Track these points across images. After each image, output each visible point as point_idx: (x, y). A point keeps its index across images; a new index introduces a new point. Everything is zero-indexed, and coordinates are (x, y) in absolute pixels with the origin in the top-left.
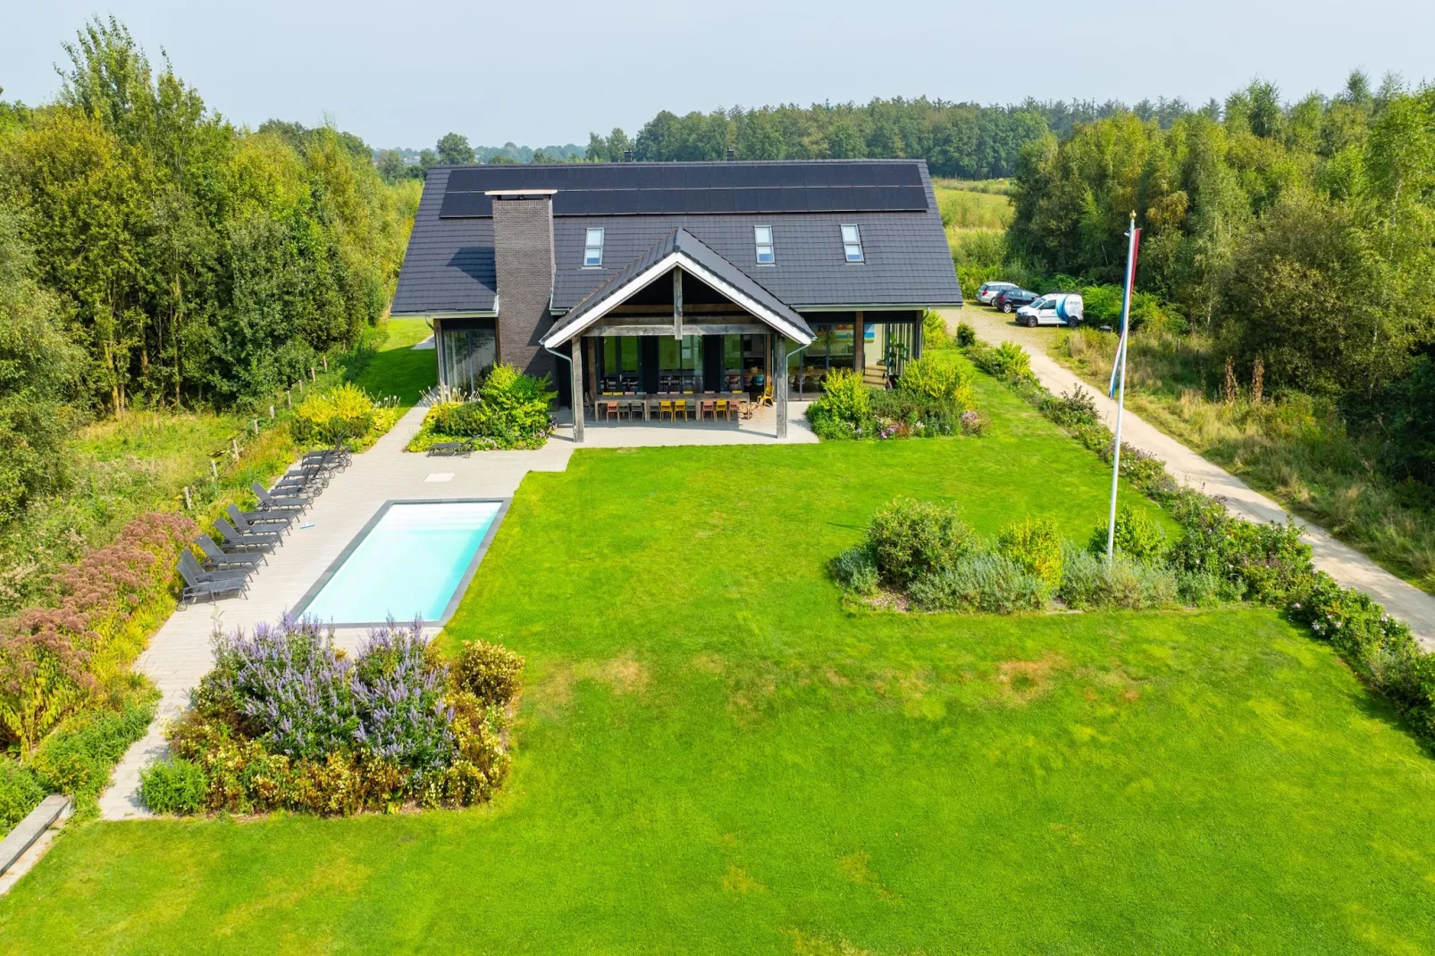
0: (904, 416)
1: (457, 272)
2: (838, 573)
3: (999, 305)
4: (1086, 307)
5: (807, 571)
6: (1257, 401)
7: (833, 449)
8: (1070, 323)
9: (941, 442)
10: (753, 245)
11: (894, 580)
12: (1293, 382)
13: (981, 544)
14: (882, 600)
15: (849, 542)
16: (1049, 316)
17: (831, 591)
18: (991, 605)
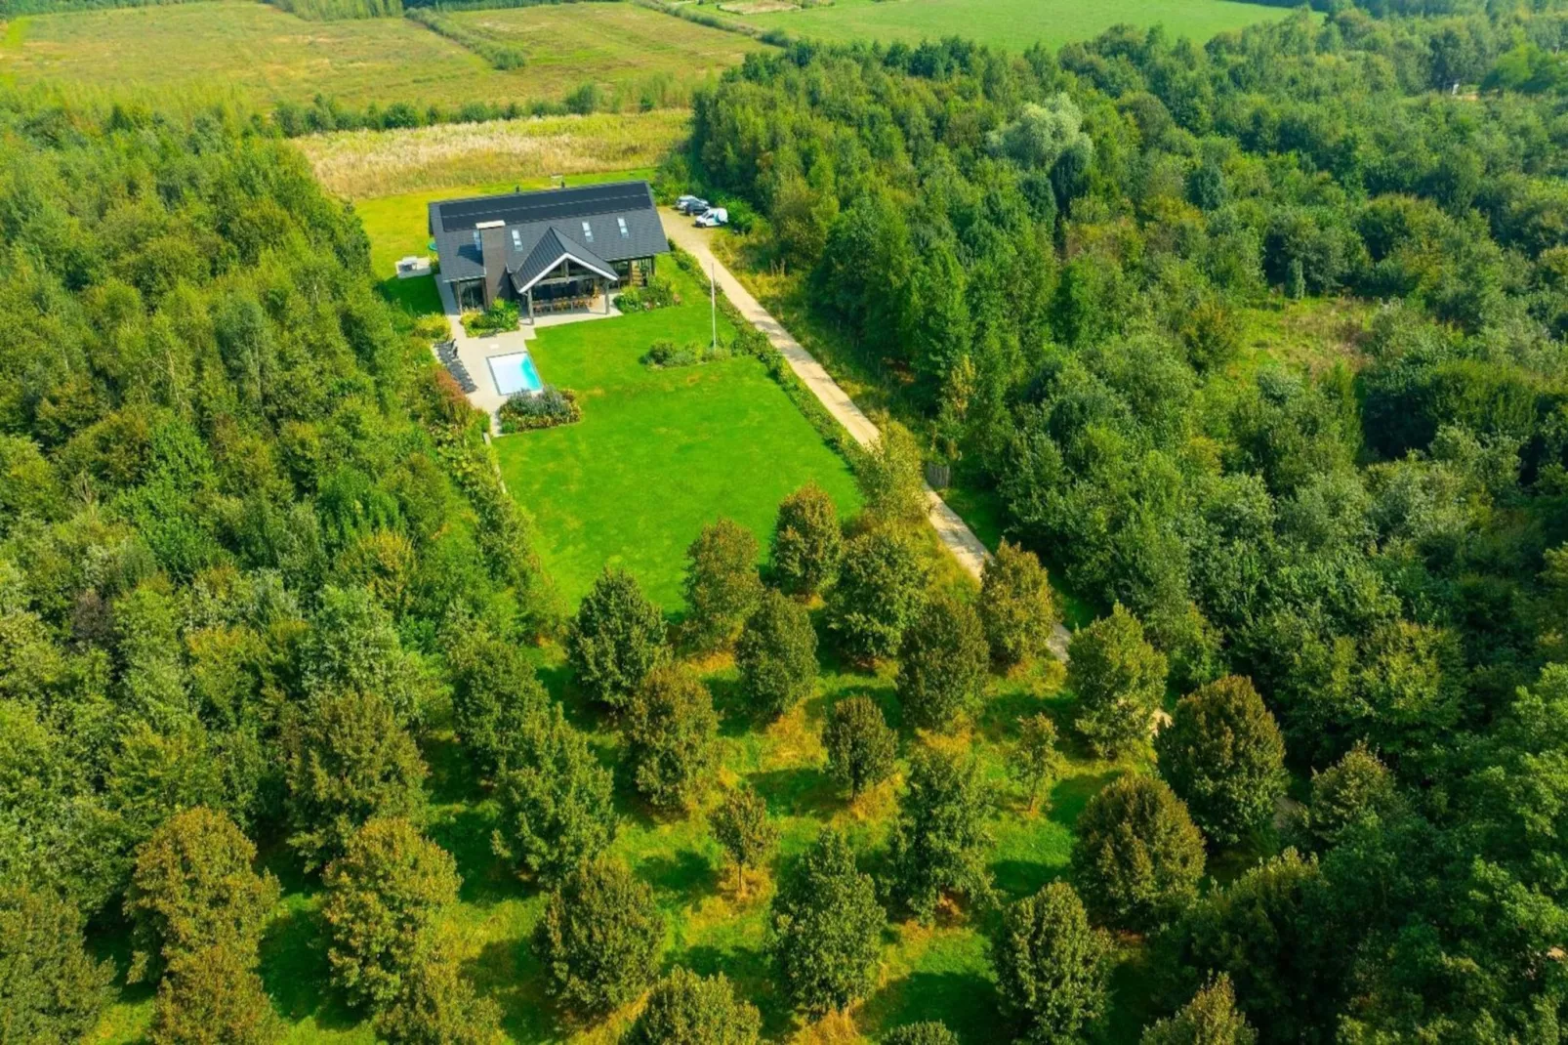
0: (652, 301)
1: (461, 258)
2: (643, 361)
3: (688, 211)
4: (729, 216)
5: (634, 362)
6: (782, 277)
7: (629, 317)
8: (722, 224)
9: (667, 309)
10: (583, 232)
11: (659, 361)
12: (795, 266)
13: (680, 348)
14: (656, 367)
15: (644, 352)
16: (711, 222)
17: (641, 367)
18: (684, 364)
